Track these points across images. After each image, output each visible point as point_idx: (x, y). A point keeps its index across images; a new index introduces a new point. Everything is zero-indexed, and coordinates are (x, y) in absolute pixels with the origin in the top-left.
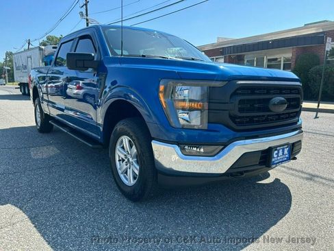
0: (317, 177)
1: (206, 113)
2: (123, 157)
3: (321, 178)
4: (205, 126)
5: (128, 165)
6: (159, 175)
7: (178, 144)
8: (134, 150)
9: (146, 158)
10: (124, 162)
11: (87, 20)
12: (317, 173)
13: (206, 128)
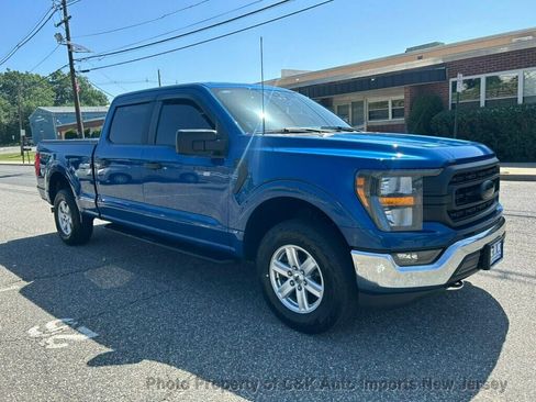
0: (511, 273)
1: (420, 210)
2: (285, 274)
3: (517, 274)
4: (420, 226)
5: (296, 285)
6: (360, 294)
7: (390, 252)
8: (311, 263)
9: (338, 273)
10: (288, 281)
11: (69, 46)
12: (509, 270)
13: (421, 228)
